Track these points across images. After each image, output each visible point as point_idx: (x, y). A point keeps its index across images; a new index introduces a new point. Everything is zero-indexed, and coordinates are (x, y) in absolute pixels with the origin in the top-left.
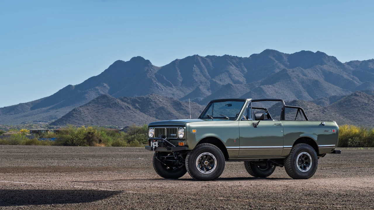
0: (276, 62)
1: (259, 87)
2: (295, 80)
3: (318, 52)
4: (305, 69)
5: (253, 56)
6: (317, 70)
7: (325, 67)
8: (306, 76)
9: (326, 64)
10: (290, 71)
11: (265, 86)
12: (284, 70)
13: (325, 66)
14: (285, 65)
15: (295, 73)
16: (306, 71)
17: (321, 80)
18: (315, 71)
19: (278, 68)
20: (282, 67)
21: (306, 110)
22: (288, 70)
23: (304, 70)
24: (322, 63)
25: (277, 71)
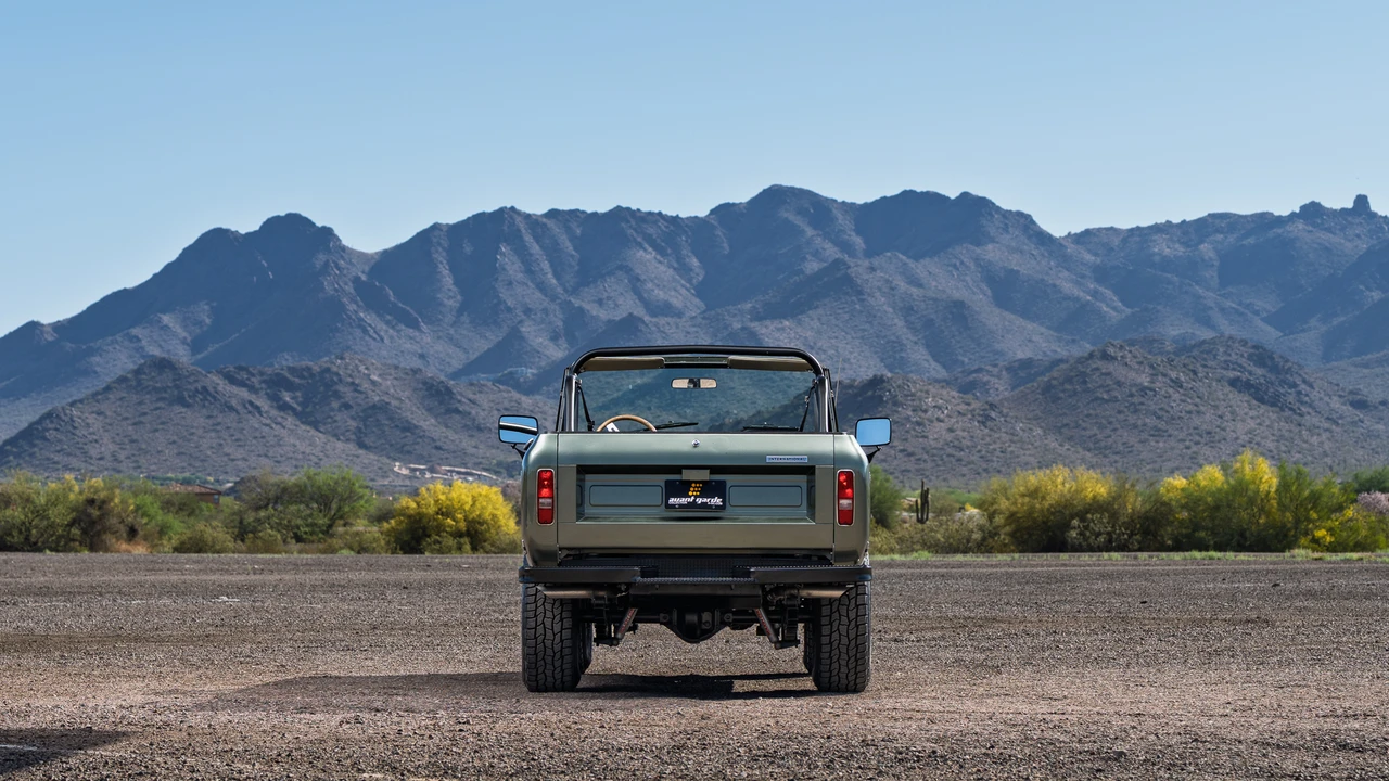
0: (810, 232)
1: (743, 328)
2: (879, 301)
3: (965, 195)
4: (917, 258)
5: (724, 211)
6: (962, 263)
7: (991, 253)
8: (920, 286)
9: (993, 240)
10: (859, 268)
11: (768, 322)
12: (837, 262)
13: (990, 247)
14: (846, 247)
15: (879, 274)
16: (922, 268)
17: (979, 300)
18: (955, 266)
19: (817, 254)
20: (831, 252)
21: (920, 413)
22: (851, 262)
23: (911, 264)
24: (980, 238)
25: (812, 266)
